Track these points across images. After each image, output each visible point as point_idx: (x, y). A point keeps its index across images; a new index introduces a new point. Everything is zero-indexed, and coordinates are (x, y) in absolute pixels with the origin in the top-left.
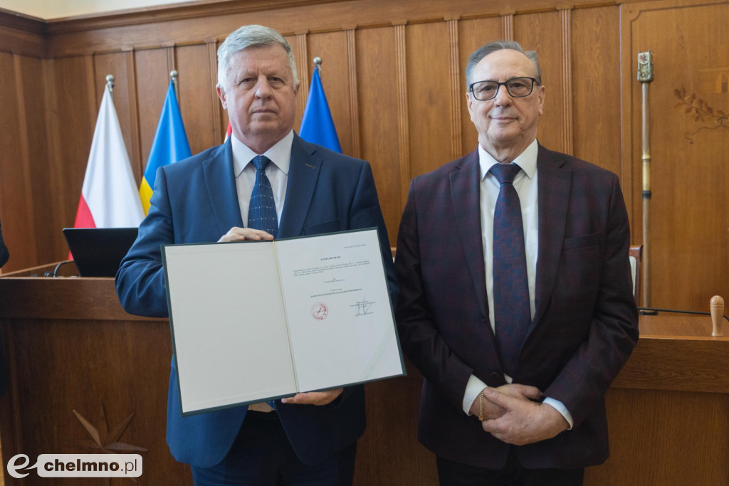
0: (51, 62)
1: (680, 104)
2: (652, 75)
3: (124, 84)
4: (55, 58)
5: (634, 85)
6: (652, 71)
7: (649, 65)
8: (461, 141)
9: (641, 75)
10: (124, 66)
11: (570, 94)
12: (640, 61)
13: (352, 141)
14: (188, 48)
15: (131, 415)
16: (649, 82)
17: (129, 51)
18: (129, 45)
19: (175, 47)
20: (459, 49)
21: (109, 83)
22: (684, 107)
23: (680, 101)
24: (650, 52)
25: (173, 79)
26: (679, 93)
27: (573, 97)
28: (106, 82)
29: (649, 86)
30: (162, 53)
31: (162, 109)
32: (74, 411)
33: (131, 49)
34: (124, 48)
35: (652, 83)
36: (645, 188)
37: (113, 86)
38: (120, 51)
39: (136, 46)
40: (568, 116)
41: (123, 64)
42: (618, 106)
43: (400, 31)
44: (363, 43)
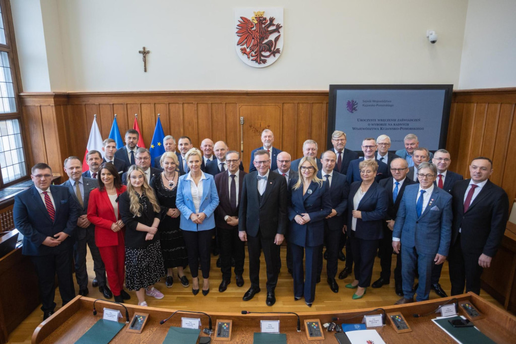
0: (70, 106)
2: (244, 123)
4: (72, 105)
5: (240, 124)
7: (243, 120)
9: (241, 122)
11: (225, 125)
12: (241, 119)
14: (117, 105)
19: (113, 104)
21: (95, 117)
22: (251, 130)
23: (251, 128)
24: (243, 117)
26: (251, 126)
30: (109, 106)
33: (98, 104)
34: (96, 104)
35: (244, 125)
36: (242, 150)
38: (94, 104)
39: (100, 103)
40: (225, 130)
42: (236, 129)
43: (181, 105)
44: (171, 108)
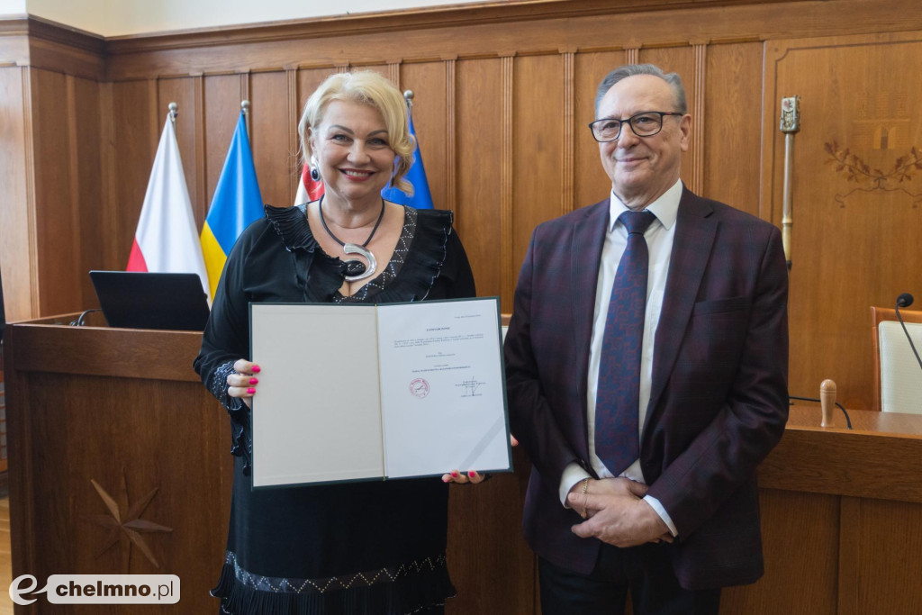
0: (110, 85)
1: (830, 161)
2: (798, 126)
3: (191, 113)
4: (115, 82)
5: (777, 136)
6: (798, 119)
7: (794, 113)
8: (572, 194)
9: (785, 124)
10: (192, 93)
11: (702, 144)
12: (784, 108)
13: (446, 190)
14: (264, 75)
15: (156, 489)
16: (793, 133)
17: (198, 77)
18: (199, 70)
19: (251, 73)
20: (575, 87)
21: (172, 111)
22: (835, 164)
23: (831, 157)
24: (796, 97)
25: (244, 109)
26: (831, 148)
27: (706, 148)
28: (169, 111)
29: (794, 137)
30: (235, 80)
31: (230, 144)
32: (92, 481)
33: (200, 74)
34: (193, 73)
35: (797, 135)
37: (176, 116)
38: (187, 76)
39: (206, 71)
41: (190, 91)
42: (758, 160)
43: (507, 64)
44: (465, 75)
